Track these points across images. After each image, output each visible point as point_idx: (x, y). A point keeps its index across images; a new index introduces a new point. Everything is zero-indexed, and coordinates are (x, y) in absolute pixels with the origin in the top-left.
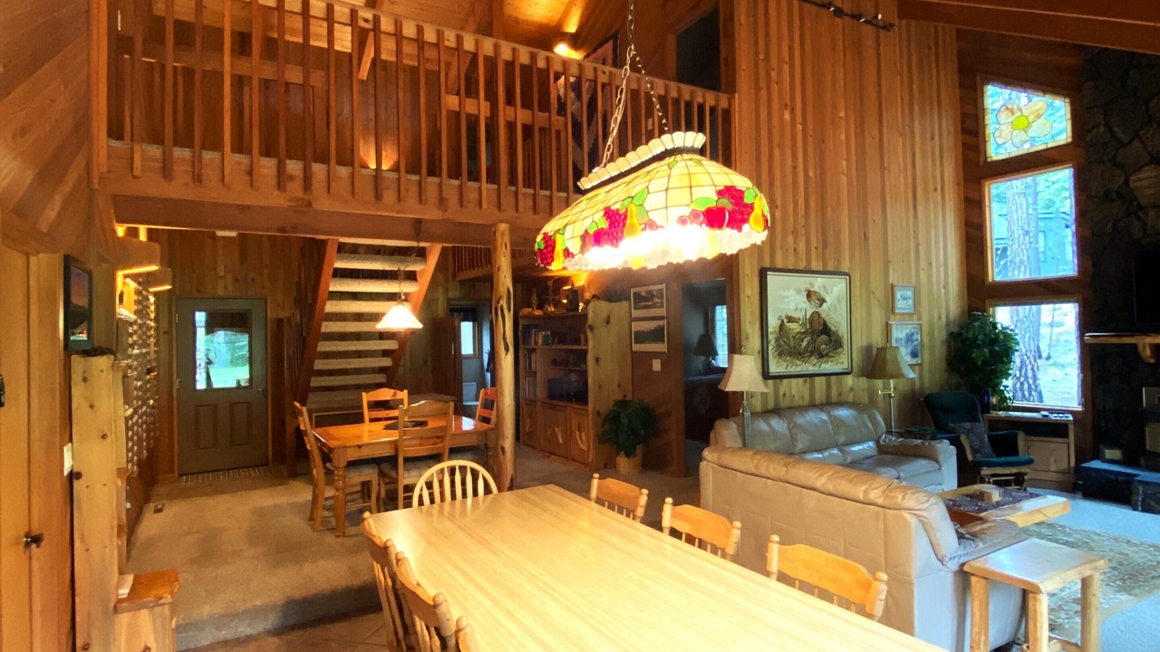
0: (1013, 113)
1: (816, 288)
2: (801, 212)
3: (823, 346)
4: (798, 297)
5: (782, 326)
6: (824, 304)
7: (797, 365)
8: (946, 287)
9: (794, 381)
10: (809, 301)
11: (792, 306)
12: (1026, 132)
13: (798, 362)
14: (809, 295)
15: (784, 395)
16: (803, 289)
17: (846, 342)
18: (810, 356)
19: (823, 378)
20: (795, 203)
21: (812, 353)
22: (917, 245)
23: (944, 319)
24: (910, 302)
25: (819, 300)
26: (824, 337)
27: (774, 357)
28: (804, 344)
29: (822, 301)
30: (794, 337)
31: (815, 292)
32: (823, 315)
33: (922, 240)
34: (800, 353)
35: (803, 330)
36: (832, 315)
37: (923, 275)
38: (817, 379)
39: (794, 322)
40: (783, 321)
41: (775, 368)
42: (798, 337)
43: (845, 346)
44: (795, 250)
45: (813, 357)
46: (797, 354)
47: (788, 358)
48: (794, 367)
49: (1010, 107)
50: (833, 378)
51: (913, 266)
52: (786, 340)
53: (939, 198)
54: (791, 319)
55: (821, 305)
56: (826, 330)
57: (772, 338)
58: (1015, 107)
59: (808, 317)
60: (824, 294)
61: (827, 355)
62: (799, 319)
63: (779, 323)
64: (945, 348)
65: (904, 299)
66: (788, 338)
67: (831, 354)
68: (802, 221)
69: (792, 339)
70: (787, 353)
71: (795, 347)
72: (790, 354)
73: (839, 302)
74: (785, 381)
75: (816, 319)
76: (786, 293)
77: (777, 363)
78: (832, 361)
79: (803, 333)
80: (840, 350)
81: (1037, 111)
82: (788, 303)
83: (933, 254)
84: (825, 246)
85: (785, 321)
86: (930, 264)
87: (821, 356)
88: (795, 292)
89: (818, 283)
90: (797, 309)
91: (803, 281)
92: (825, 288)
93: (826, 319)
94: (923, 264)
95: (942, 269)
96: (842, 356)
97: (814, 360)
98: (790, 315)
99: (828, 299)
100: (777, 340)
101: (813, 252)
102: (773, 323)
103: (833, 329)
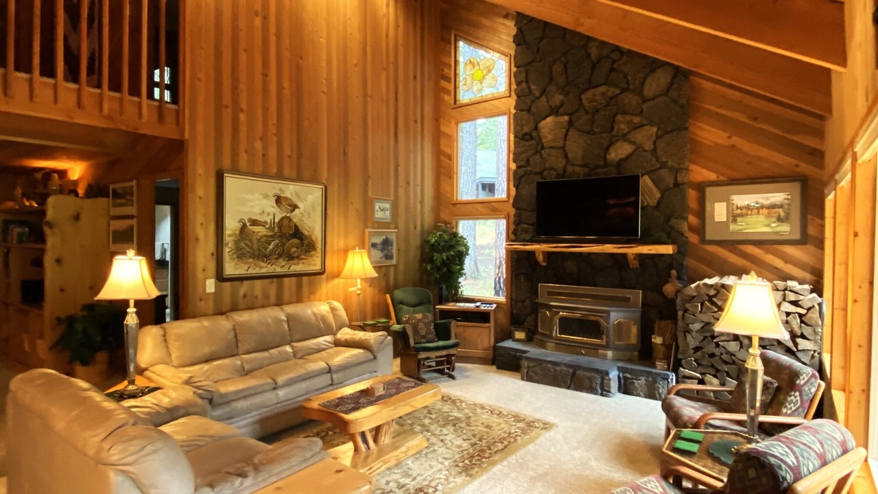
0: (474, 67)
1: (287, 194)
2: (273, 119)
3: (295, 249)
4: (265, 202)
5: (243, 228)
6: (297, 210)
7: (261, 267)
8: (422, 202)
9: (258, 283)
10: (279, 207)
11: (257, 210)
12: (481, 83)
13: (263, 264)
14: (279, 200)
15: (245, 296)
16: (271, 194)
17: (319, 245)
18: (277, 259)
19: (294, 279)
20: (266, 110)
21: (280, 256)
22: (397, 166)
23: (419, 228)
24: (388, 213)
25: (290, 205)
26: (296, 241)
27: (232, 259)
28: (271, 247)
29: (294, 207)
30: (259, 241)
31: (286, 199)
32: (295, 220)
33: (402, 161)
34: (266, 256)
35: (270, 234)
36: (306, 221)
37: (401, 191)
38: (286, 280)
39: (259, 225)
40: (245, 225)
41: (230, 269)
42: (262, 240)
43: (319, 250)
44: (264, 156)
45: (281, 260)
46: (262, 256)
47: (251, 260)
48: (258, 269)
49: (472, 61)
50: (305, 279)
51: (392, 182)
52: (248, 242)
53: (419, 129)
54: (254, 223)
55: (292, 211)
56: (297, 233)
57: (228, 239)
58: (476, 62)
59: (277, 221)
60: (295, 200)
61: (298, 257)
62: (266, 222)
63: (239, 225)
64: (418, 253)
65: (382, 210)
66: (251, 241)
67: (303, 257)
68: (273, 129)
69: (255, 242)
70: (249, 255)
71: (259, 250)
72: (253, 256)
73: (314, 209)
74: (246, 283)
75: (286, 222)
76: (250, 197)
77: (235, 265)
78: (303, 263)
79: (271, 236)
80: (313, 253)
81: (488, 67)
82: (252, 207)
83: (412, 176)
84: (299, 157)
85: (248, 224)
86: (408, 183)
87: (291, 258)
88: (261, 197)
89: (290, 190)
90: (263, 212)
91: (274, 187)
92: (298, 196)
93: (298, 224)
94: (402, 182)
95: (419, 188)
96: (315, 258)
97: (282, 262)
98: (254, 218)
99: (300, 205)
100: (236, 242)
101: (287, 160)
102: (231, 224)
103: (306, 233)
